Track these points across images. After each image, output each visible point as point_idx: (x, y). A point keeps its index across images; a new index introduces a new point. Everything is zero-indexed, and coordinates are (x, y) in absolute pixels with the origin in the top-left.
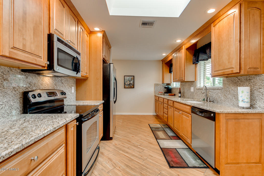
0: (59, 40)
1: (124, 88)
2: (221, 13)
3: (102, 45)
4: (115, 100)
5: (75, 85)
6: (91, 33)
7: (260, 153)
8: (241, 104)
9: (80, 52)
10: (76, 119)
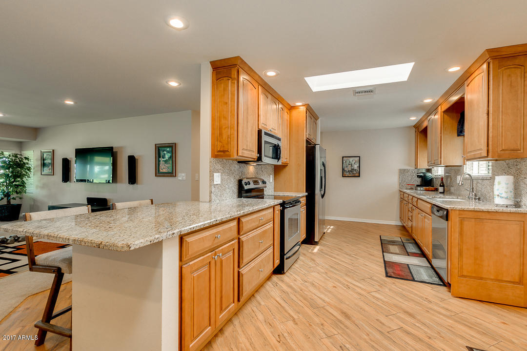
0: (266, 134)
1: (343, 176)
2: (473, 70)
3: (305, 122)
4: (323, 193)
5: (273, 174)
6: (291, 108)
7: (522, 270)
8: (498, 201)
9: (280, 137)
10: (280, 204)
